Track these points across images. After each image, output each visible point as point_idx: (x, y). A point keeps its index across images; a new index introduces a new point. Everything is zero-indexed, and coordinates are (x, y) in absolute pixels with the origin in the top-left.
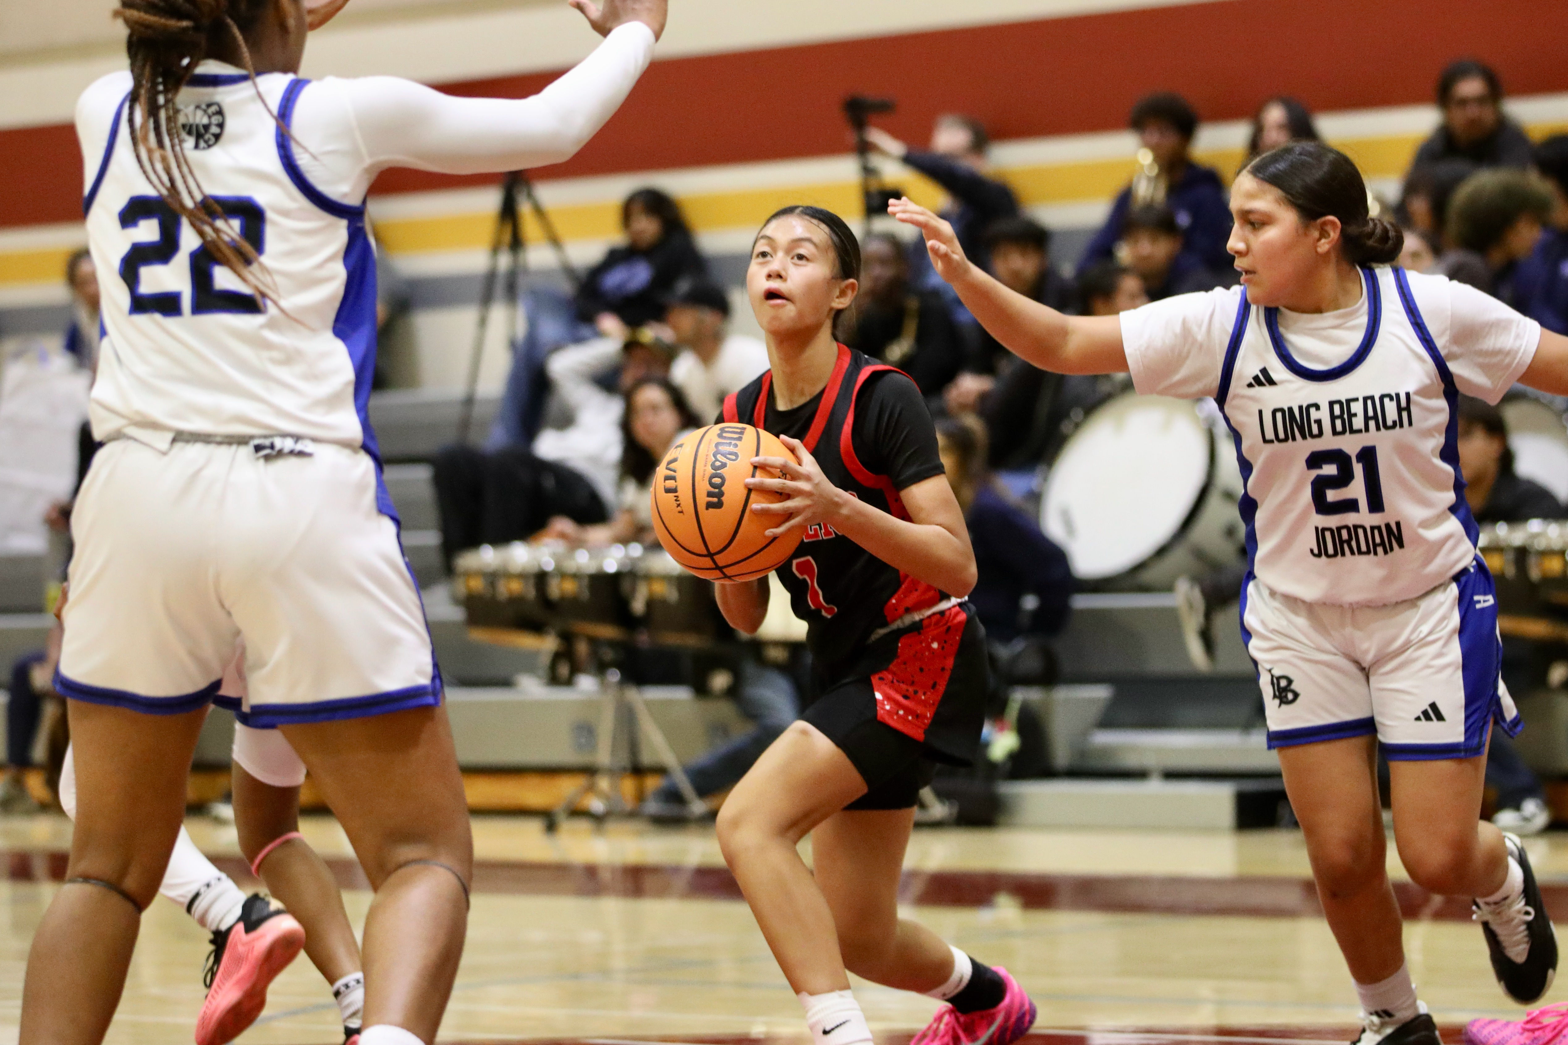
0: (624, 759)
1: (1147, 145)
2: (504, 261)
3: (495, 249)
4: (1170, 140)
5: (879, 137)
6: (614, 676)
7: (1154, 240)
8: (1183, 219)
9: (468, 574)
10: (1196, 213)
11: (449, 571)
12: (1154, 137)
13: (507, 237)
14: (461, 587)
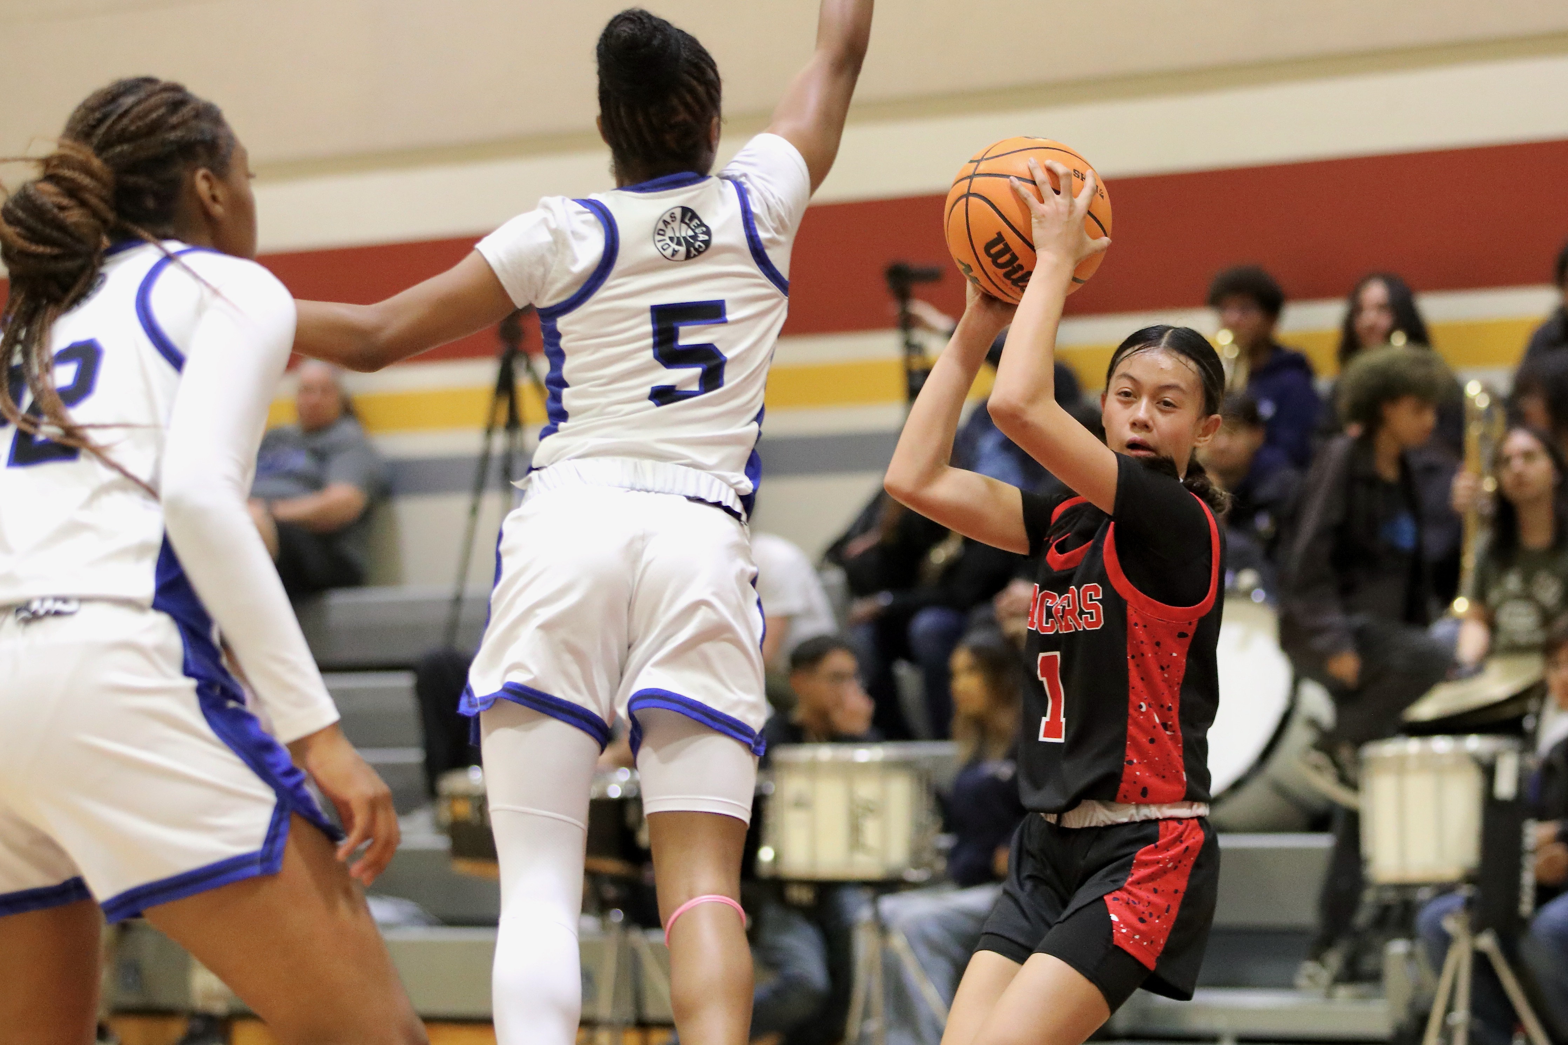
0: (627, 1012)
1: (1227, 325)
2: (499, 442)
3: (489, 431)
4: (1254, 318)
5: (922, 309)
6: (617, 916)
7: (1232, 431)
8: (1267, 409)
9: (454, 797)
10: (1280, 401)
11: (432, 793)
12: (1234, 315)
13: (503, 415)
14: (445, 814)
